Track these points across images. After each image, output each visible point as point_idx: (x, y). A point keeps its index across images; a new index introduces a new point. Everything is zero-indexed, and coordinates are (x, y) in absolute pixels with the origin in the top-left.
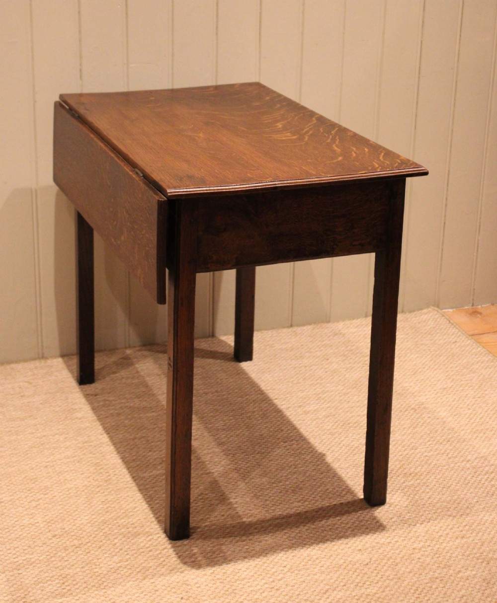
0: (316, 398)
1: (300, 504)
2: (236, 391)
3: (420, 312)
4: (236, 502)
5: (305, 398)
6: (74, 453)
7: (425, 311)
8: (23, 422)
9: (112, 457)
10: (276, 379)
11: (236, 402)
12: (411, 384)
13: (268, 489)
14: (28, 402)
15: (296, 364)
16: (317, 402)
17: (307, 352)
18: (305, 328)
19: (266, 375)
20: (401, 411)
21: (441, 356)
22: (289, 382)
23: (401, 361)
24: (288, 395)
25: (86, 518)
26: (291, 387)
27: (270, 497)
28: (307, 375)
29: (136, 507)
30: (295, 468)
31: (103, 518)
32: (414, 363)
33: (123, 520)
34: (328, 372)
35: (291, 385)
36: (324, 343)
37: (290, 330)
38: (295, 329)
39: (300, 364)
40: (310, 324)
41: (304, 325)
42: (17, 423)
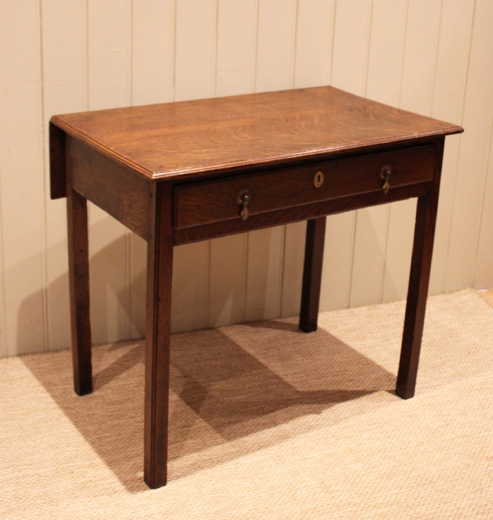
0: (388, 380)
1: (397, 491)
2: (313, 372)
3: (458, 293)
4: (338, 490)
5: (377, 380)
6: (175, 438)
7: (463, 292)
8: (122, 406)
9: (212, 442)
10: (346, 360)
11: (316, 384)
12: (469, 364)
13: (364, 475)
14: (124, 385)
15: (361, 345)
16: (389, 384)
17: (368, 333)
18: (361, 309)
19: (336, 357)
20: (467, 392)
21: (487, 336)
22: (358, 363)
23: (454, 341)
24: (361, 377)
25: (199, 509)
26: (362, 368)
27: (368, 484)
28: (373, 356)
29: (244, 496)
30: (385, 452)
31: (215, 509)
32: (466, 343)
33: (235, 511)
34: (392, 353)
35: (361, 366)
36: (381, 323)
37: (348, 310)
38: (352, 310)
39: (365, 345)
40: (365, 305)
41: (359, 306)
42: (116, 407)
